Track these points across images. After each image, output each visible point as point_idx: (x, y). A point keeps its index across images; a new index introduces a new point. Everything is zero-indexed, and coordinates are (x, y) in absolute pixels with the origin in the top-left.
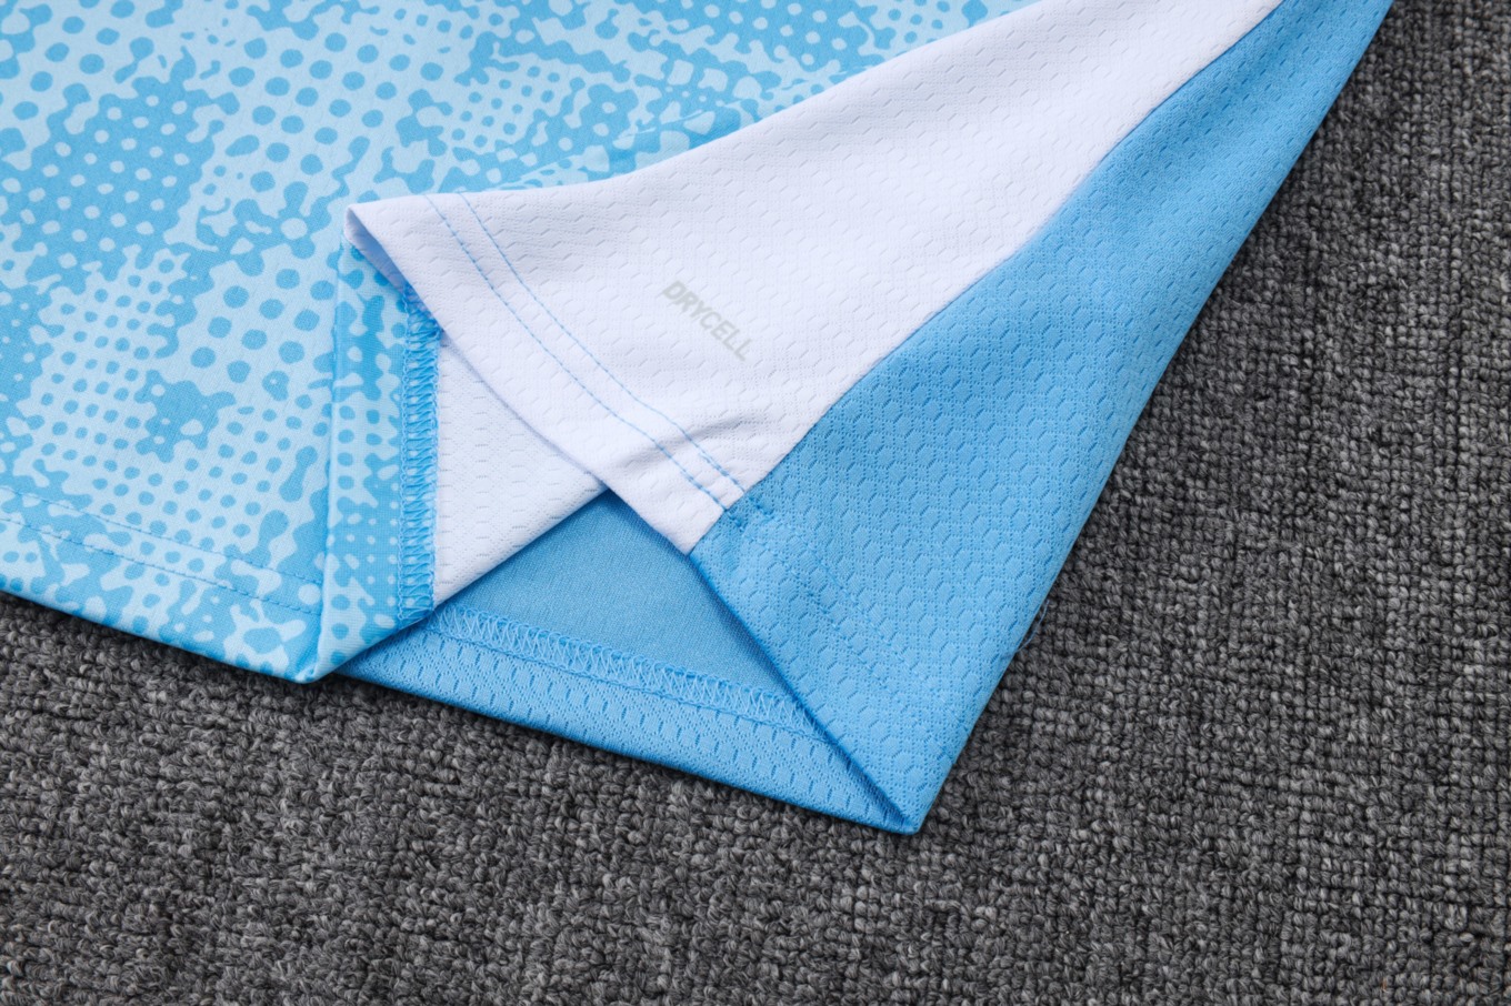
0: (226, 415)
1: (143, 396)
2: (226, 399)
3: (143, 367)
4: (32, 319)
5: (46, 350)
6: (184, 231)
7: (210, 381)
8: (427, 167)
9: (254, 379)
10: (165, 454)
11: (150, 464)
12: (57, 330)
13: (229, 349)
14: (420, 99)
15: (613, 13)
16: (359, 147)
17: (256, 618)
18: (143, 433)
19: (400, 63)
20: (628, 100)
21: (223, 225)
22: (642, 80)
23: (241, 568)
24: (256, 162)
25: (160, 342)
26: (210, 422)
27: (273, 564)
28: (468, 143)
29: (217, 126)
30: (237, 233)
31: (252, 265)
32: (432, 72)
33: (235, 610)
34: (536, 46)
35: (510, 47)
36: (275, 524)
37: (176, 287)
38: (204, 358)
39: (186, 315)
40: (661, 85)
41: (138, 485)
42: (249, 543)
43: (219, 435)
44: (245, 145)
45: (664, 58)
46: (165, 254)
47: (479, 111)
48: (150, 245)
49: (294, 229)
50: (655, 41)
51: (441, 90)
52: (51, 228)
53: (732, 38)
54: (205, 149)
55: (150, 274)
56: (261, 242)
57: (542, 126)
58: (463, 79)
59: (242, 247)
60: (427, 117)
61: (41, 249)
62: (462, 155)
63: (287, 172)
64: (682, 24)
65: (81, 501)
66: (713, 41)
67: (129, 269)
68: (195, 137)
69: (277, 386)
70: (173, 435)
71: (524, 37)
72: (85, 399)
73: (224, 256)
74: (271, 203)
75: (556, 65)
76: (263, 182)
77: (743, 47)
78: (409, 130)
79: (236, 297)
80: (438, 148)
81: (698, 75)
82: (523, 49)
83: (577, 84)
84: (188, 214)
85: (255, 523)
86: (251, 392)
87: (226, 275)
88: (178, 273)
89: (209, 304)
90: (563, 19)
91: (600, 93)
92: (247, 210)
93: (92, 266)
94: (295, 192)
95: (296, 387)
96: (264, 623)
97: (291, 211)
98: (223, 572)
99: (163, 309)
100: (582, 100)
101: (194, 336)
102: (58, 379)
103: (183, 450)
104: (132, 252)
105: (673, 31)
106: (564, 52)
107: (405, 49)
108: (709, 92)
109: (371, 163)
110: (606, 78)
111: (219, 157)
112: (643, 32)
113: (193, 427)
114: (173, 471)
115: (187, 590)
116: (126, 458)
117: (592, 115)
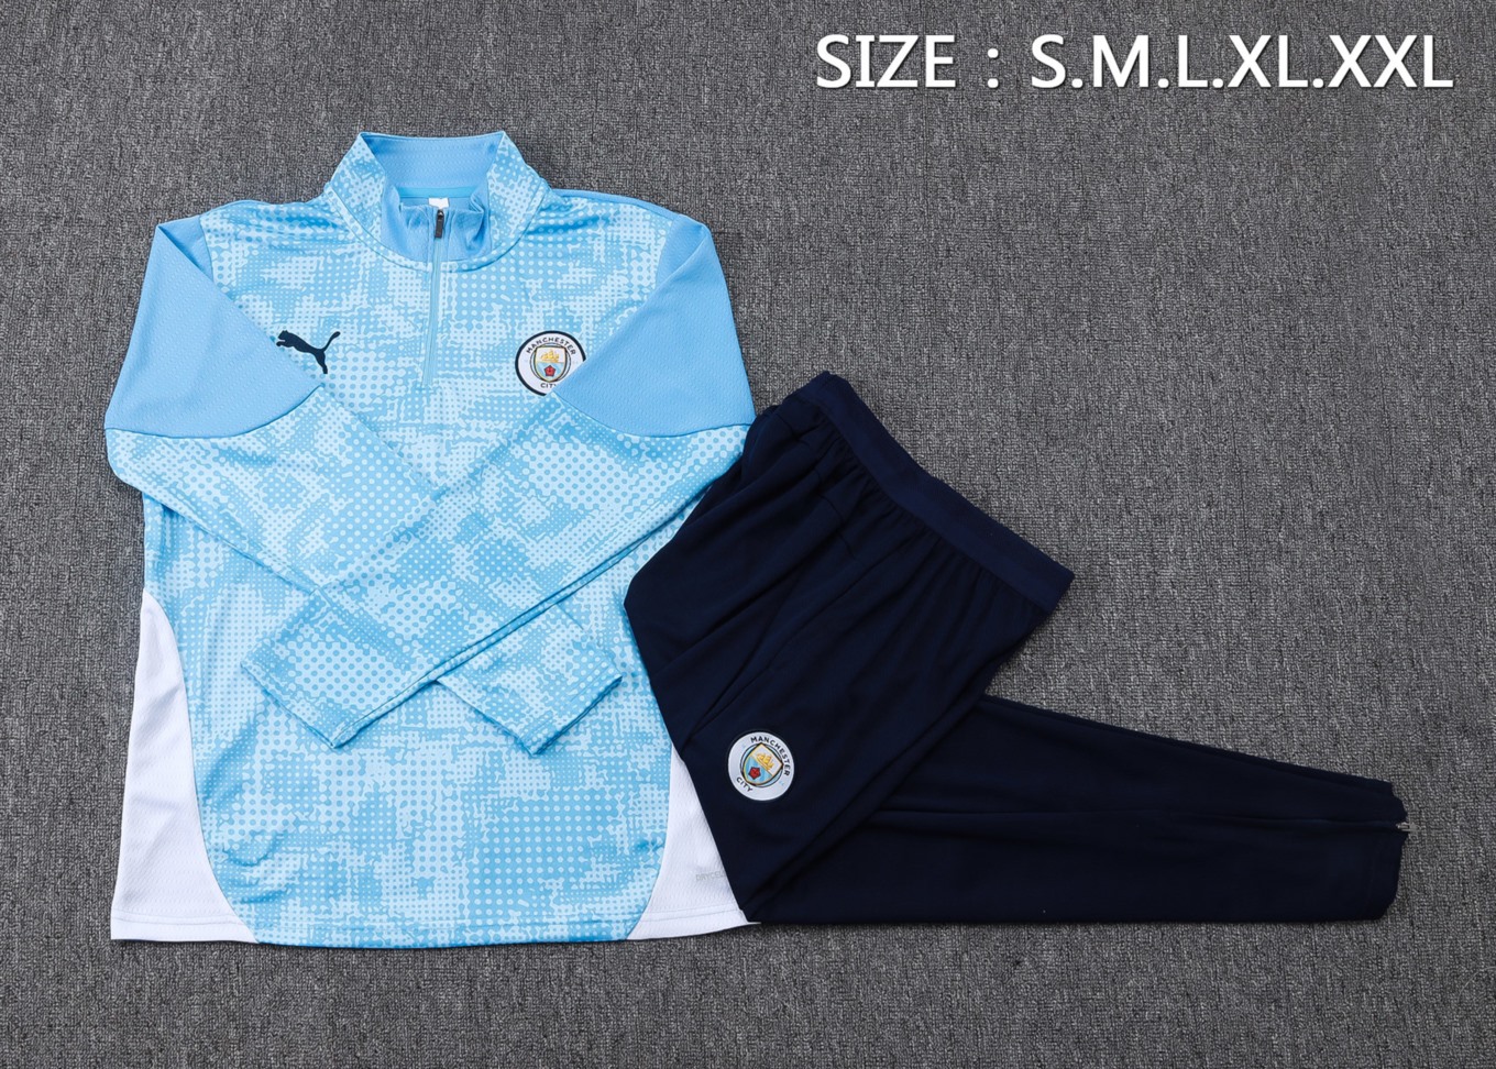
0: (435, 882)
1: (413, 885)
2: (433, 878)
3: (409, 877)
4: (372, 873)
6: (400, 836)
7: (427, 875)
8: (454, 792)
9: (438, 870)
10: (426, 898)
11: (423, 902)
12: (380, 874)
13: (428, 864)
14: (444, 773)
16: (434, 793)
18: (417, 895)
19: (434, 763)
20: (499, 754)
21: (409, 829)
22: (501, 746)
23: (459, 922)
24: (409, 808)
25: (409, 869)
26: (433, 886)
27: (467, 918)
28: (462, 782)
29: (393, 801)
30: (414, 830)
31: (422, 838)
32: (443, 762)
35: (461, 747)
37: (406, 852)
38: (422, 869)
39: (412, 859)
41: (423, 909)
42: (458, 914)
43: (436, 888)
44: (404, 804)
46: (398, 844)
47: (461, 770)
48: (393, 842)
49: (428, 824)
51: (449, 767)
52: (364, 846)
54: (394, 808)
55: (397, 851)
56: (422, 831)
57: (480, 770)
58: (453, 762)
59: (417, 834)
60: (448, 777)
61: (365, 853)
62: (462, 785)
63: (419, 808)
65: (412, 919)
67: (391, 851)
68: (390, 806)
69: (444, 870)
70: (425, 892)
71: (464, 742)
72: (398, 891)
73: (414, 839)
74: (419, 818)
75: (476, 749)
76: (414, 813)
78: (445, 783)
79: (422, 849)
80: (455, 786)
82: (465, 747)
83: (484, 753)
84: (398, 829)
85: (457, 909)
86: (439, 874)
87: (417, 844)
88: (405, 848)
89: (417, 854)
91: (491, 754)
92: (413, 823)
93: (380, 853)
94: (424, 813)
95: (450, 869)
97: (425, 819)
98: (456, 924)
99: (406, 859)
100: (488, 758)
101: (417, 864)
103: (429, 896)
104: (389, 845)
107: (433, 758)
109: (439, 796)
110: (491, 749)
111: (399, 811)
113: (429, 889)
114: (430, 902)
115: (450, 932)
116: (417, 903)
117: (492, 761)
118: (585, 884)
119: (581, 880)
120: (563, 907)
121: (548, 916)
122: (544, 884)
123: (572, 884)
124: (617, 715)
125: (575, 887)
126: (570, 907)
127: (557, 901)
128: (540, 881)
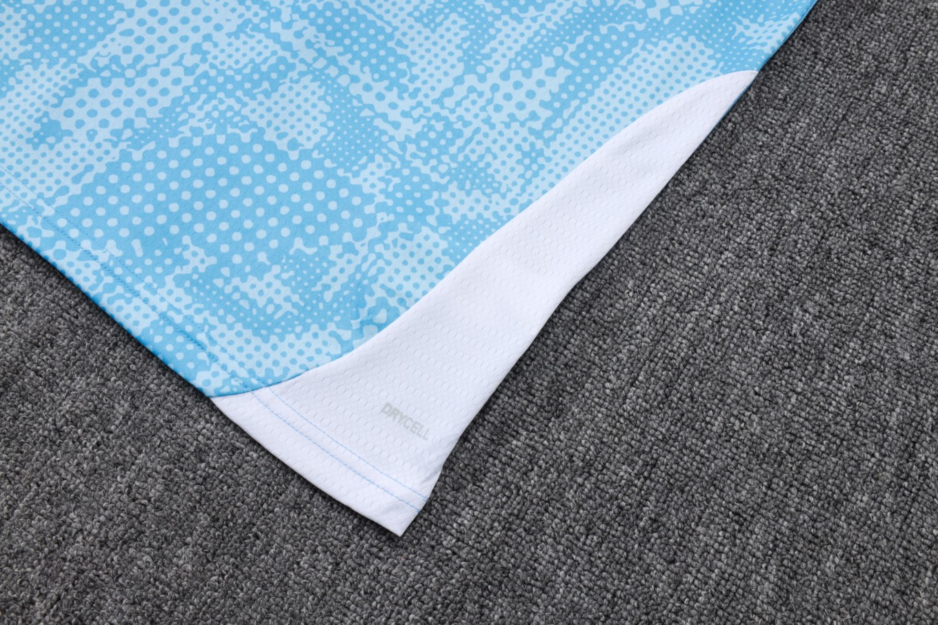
0: (66, 140)
1: (38, 120)
2: (70, 133)
3: (44, 108)
4: (12, 74)
5: (11, 88)
6: (85, 60)
7: (67, 124)
8: (197, 66)
9: (84, 130)
10: (36, 147)
11: (28, 149)
12: (19, 82)
13: (80, 113)
14: (208, 37)
15: (305, 28)
16: (173, 49)
17: (36, 223)
18: (31, 135)
19: (207, 19)
20: (291, 67)
21: (102, 62)
22: (302, 61)
23: (41, 203)
24: (129, 41)
25: (55, 101)
26: (59, 140)
27: (54, 206)
28: (217, 62)
29: (121, 21)
30: (106, 67)
31: (106, 82)
32: (218, 27)
33: (30, 218)
34: (267, 33)
35: (256, 28)
36: (64, 190)
37: (72, 81)
38: (69, 114)
39: (70, 93)
40: (309, 65)
41: (19, 155)
42: (49, 195)
43: (60, 147)
44: (129, 33)
45: (316, 55)
46: (74, 66)
47: (229, 50)
48: (72, 60)
49: (130, 73)
50: (317, 46)
51: (217, 36)
52: (38, 40)
53: (349, 56)
54: (111, 29)
55: (65, 72)
56: (115, 74)
57: (250, 66)
58: (229, 35)
59: (106, 74)
60: (207, 46)
61: (29, 47)
62: (212, 66)
63: (139, 49)
64: (331, 43)
66: (340, 54)
67: (58, 67)
68: (111, 22)
69: (91, 135)
70: (43, 140)
71: (264, 26)
72: (17, 113)
73: (97, 75)
74: (126, 60)
75: (270, 42)
76: (127, 50)
77: (351, 62)
78: (196, 49)
79: (93, 94)
80: (204, 60)
81: (326, 67)
82: (260, 31)
83: (274, 53)
84: (91, 53)
85: (56, 188)
86: (81, 135)
87: (94, 83)
88: (76, 76)
89: (82, 93)
90: (283, 24)
91: (282, 60)
92: (115, 59)
93: (45, 61)
94: (138, 58)
95: (98, 139)
96: (39, 226)
97: (132, 66)
98: (33, 202)
99: (64, 88)
100: (273, 60)
101: (69, 103)
102: (10, 101)
103: (43, 148)
104: (63, 60)
105: (326, 44)
106: (276, 38)
107: (213, 15)
108: (328, 76)
109: (174, 57)
110: (288, 55)
111: (115, 34)
112: (314, 40)
113: (51, 140)
114: (35, 155)
115: (15, 203)
116: (20, 143)
117: (273, 68)
118: (236, 289)
119: (236, 281)
120: (179, 292)
121: (149, 287)
122: (186, 247)
123: (220, 276)
124: (477, 131)
125: (219, 282)
126: (188, 299)
127: (179, 281)
128: (186, 240)
